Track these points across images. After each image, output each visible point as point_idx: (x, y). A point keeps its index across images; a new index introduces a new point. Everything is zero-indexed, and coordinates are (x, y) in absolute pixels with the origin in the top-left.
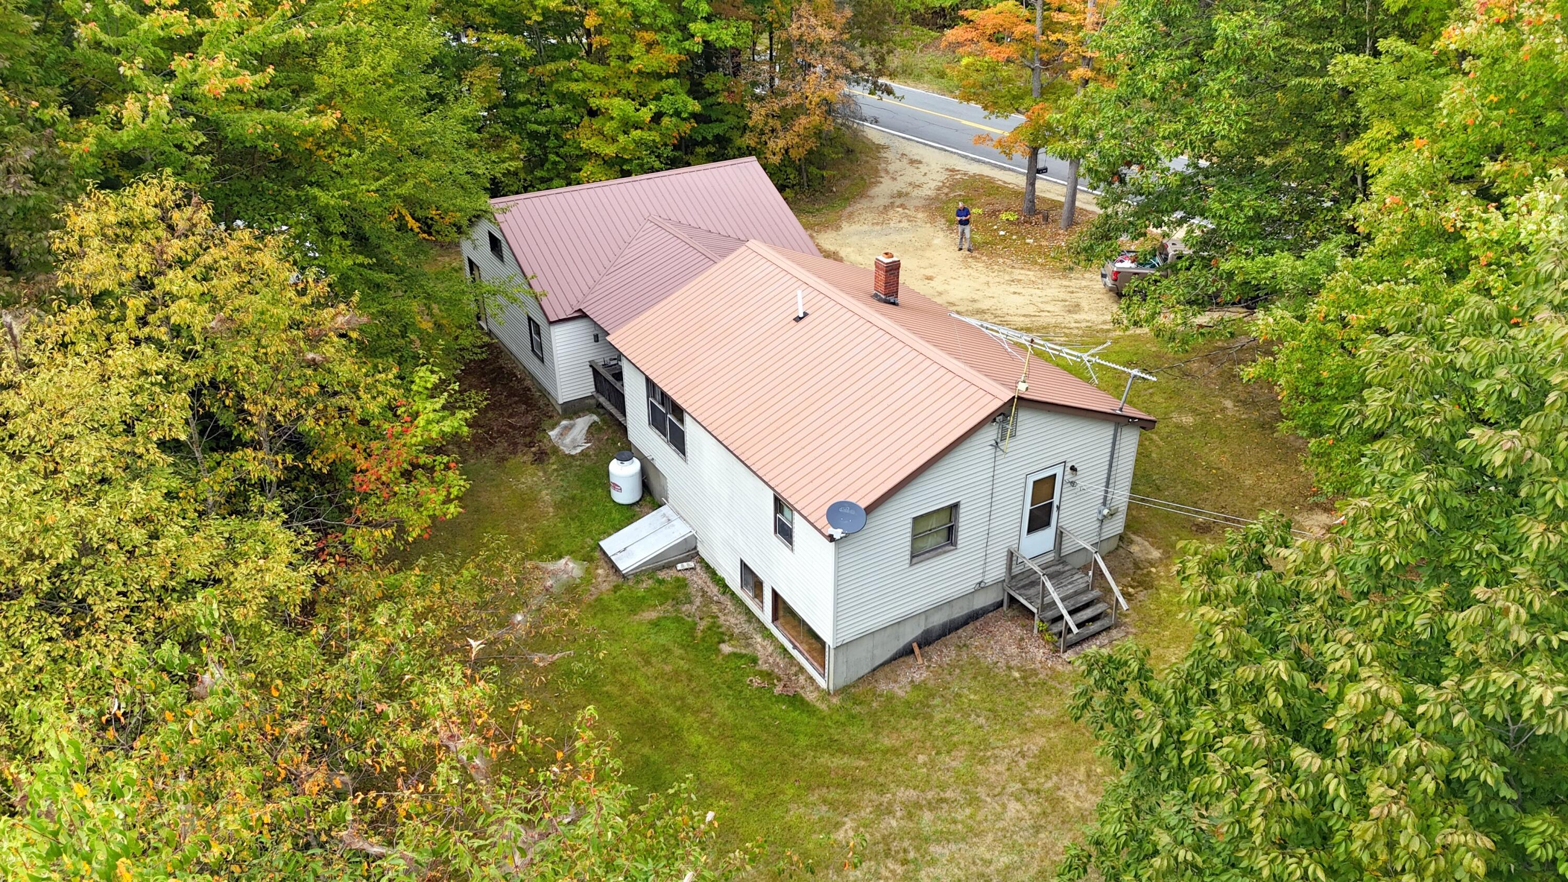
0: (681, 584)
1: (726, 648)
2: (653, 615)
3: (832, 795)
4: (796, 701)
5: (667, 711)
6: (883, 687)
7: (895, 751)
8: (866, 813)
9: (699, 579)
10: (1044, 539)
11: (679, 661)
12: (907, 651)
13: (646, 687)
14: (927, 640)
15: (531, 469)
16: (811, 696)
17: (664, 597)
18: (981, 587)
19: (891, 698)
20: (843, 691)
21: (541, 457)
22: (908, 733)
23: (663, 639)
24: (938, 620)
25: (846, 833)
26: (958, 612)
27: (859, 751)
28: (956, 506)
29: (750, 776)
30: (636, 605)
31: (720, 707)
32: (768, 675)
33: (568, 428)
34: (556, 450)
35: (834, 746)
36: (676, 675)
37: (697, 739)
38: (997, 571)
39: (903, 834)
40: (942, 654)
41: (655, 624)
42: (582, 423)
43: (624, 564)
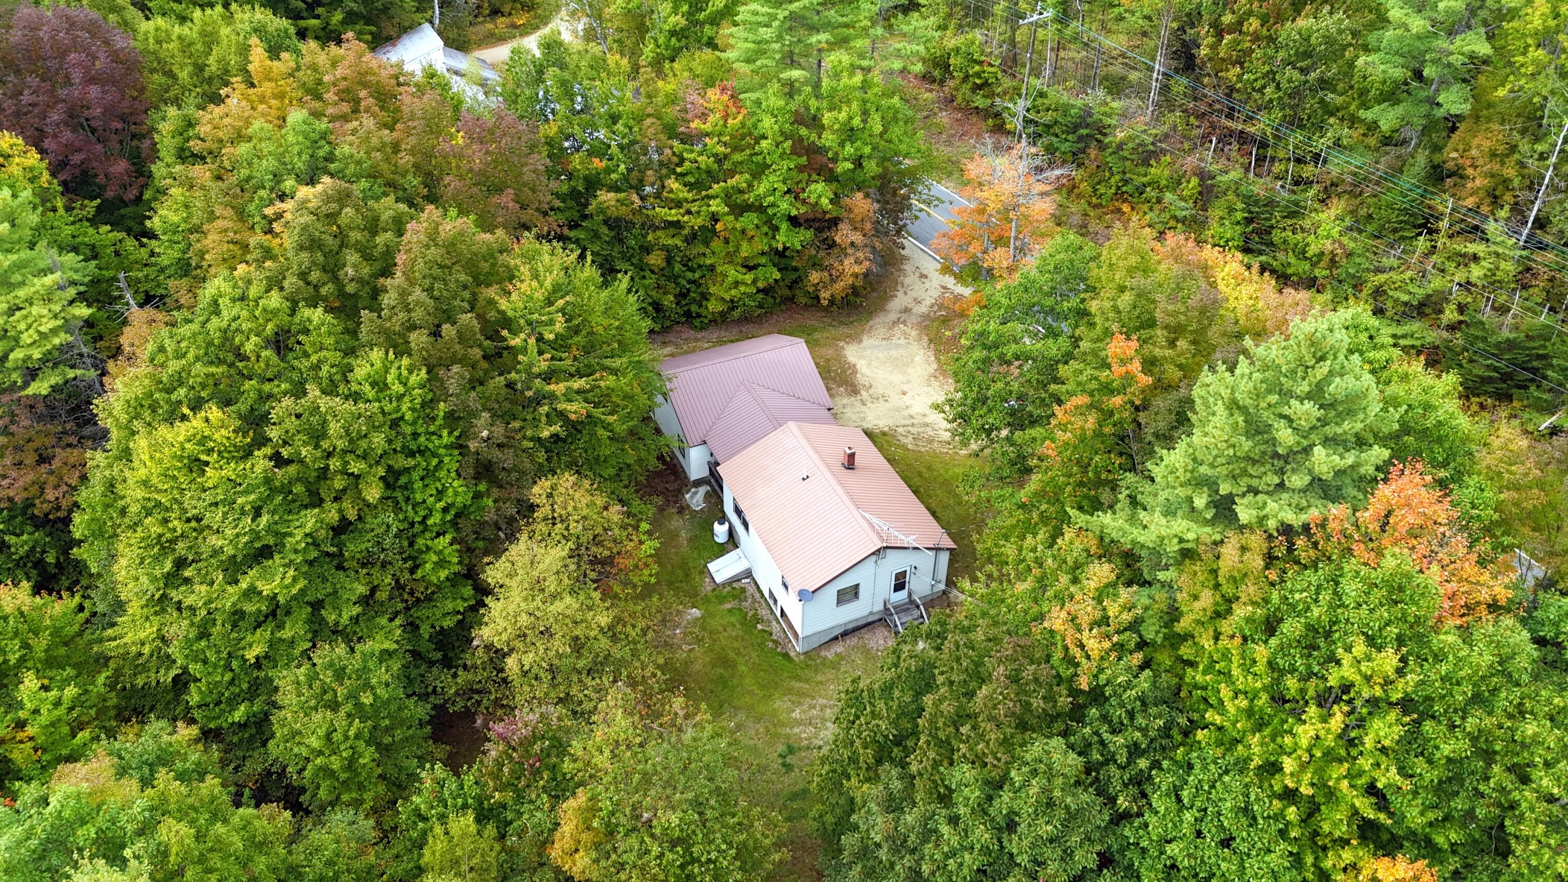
0: (743, 590)
1: (760, 627)
2: (729, 606)
3: (794, 698)
4: (786, 656)
5: (732, 655)
6: (823, 653)
7: (821, 683)
8: (805, 707)
9: (751, 589)
10: (902, 595)
11: (738, 631)
12: (836, 638)
13: (724, 642)
14: (845, 634)
15: (676, 517)
16: (792, 654)
17: (735, 597)
18: (871, 613)
19: (825, 658)
20: (806, 653)
21: (681, 511)
22: (829, 676)
23: (733, 620)
24: (850, 626)
25: (796, 714)
26: (860, 623)
27: (807, 681)
28: (857, 586)
29: (762, 687)
30: (722, 600)
31: (754, 654)
32: (776, 642)
33: (695, 493)
34: (688, 506)
35: (798, 678)
36: (736, 638)
37: (743, 668)
38: (879, 607)
39: (818, 717)
40: (853, 641)
41: (730, 611)
42: (703, 490)
43: (719, 579)
